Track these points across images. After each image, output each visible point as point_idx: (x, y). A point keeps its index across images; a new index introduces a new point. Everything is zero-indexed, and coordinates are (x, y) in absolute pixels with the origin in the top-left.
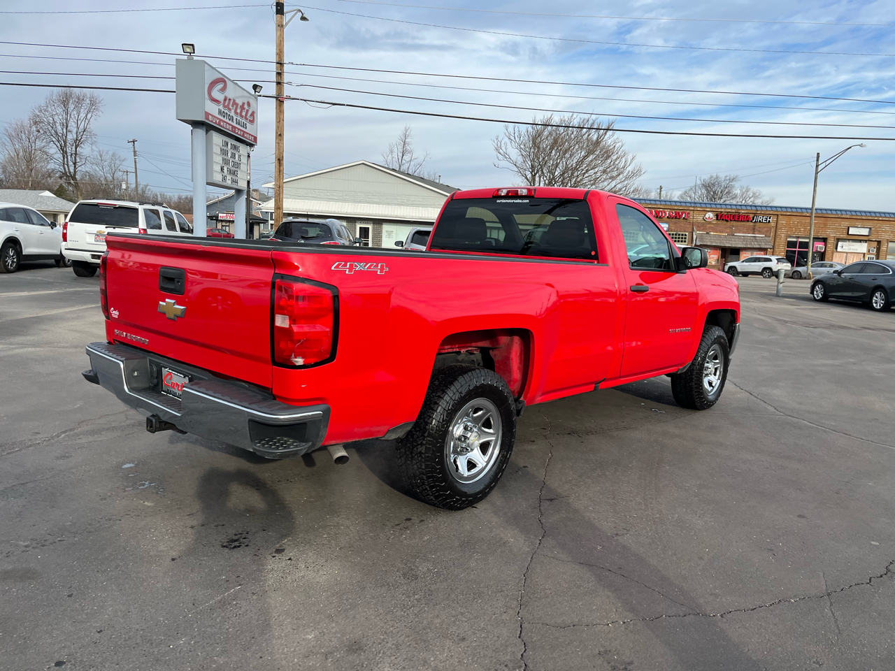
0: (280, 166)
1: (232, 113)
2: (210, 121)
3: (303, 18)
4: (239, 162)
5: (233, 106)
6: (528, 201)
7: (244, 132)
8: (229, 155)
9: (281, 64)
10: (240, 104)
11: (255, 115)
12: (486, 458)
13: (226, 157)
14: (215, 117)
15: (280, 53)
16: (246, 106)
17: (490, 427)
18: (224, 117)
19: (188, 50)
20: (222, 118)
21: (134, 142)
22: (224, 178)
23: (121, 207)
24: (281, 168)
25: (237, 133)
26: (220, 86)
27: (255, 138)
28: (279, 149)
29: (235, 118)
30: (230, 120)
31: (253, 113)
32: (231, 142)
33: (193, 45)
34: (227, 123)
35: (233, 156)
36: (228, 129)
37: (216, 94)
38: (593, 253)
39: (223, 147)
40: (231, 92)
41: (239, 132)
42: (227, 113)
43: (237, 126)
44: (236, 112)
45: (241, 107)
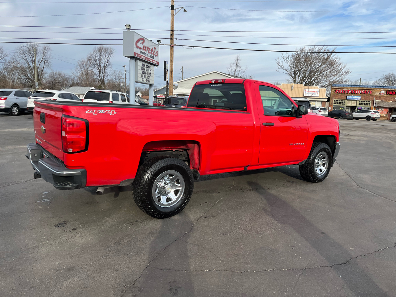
0: (171, 74)
1: (147, 52)
2: (137, 56)
3: (185, 11)
4: (150, 73)
5: (147, 49)
6: (222, 85)
7: (153, 60)
8: (146, 70)
9: (172, 31)
10: (151, 48)
11: (158, 53)
12: (177, 197)
13: (144, 71)
14: (138, 54)
15: (172, 26)
16: (154, 49)
17: (178, 183)
18: (143, 54)
19: (128, 27)
20: (142, 55)
21: (125, 66)
22: (143, 80)
23: (103, 92)
24: (172, 75)
25: (149, 61)
26: (142, 41)
27: (158, 63)
28: (171, 67)
29: (148, 54)
30: (146, 55)
31: (157, 52)
32: (146, 64)
33: (130, 25)
34: (144, 57)
35: (148, 70)
36: (145, 59)
37: (139, 45)
38: (245, 108)
39: (143, 67)
40: (146, 44)
41: (150, 60)
42: (144, 53)
43: (149, 58)
44: (149, 52)
45: (151, 50)
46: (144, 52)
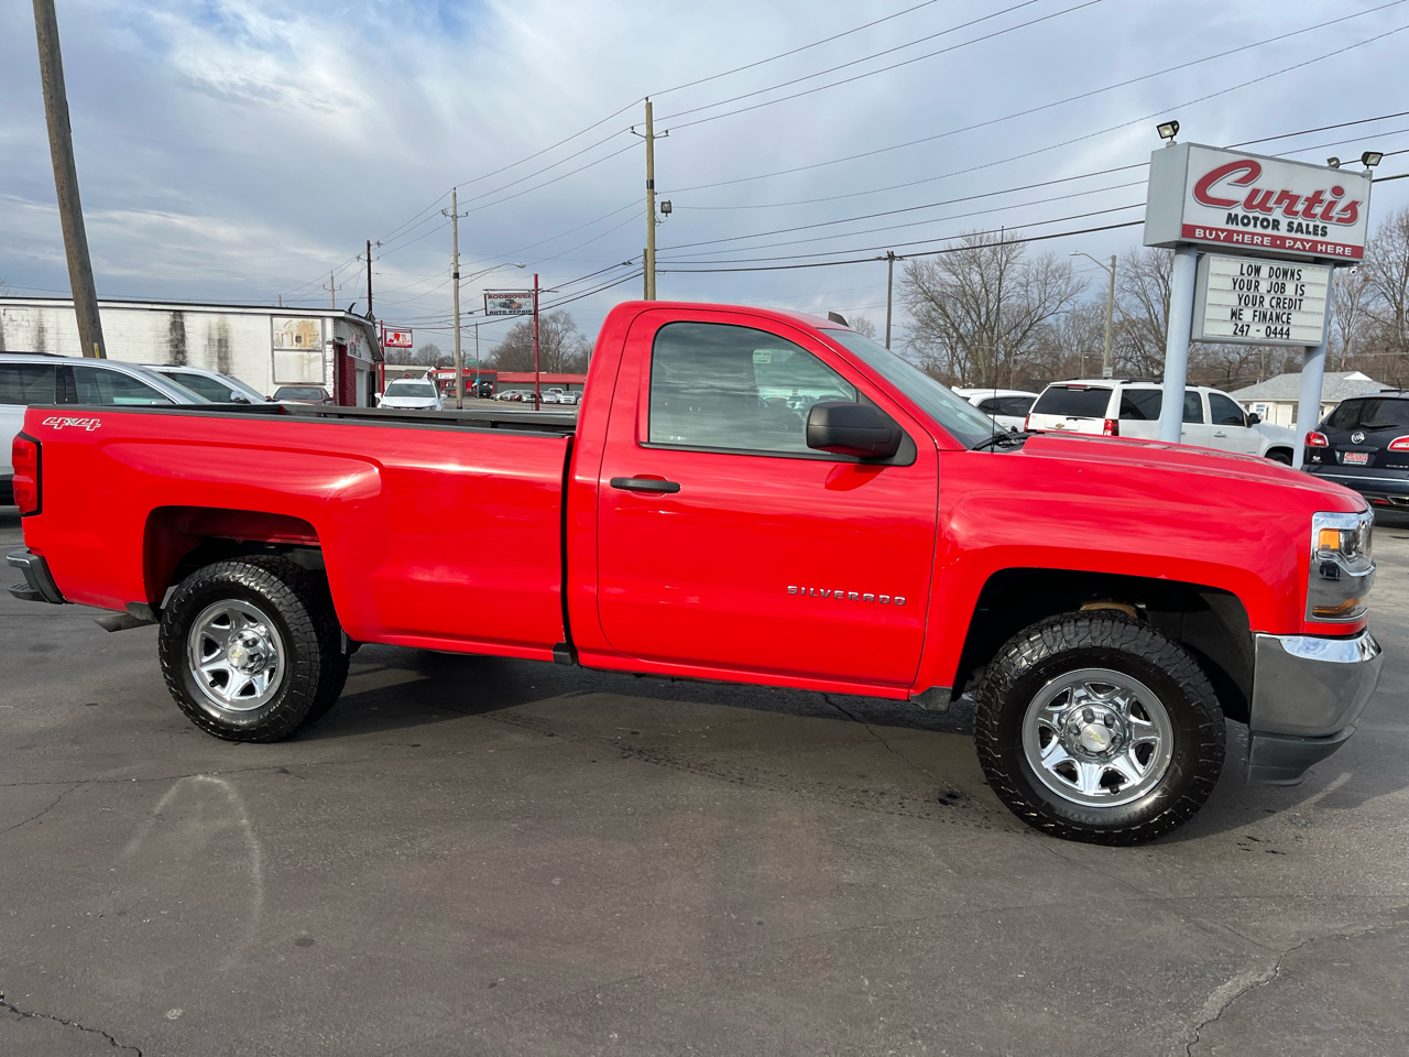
2: (1201, 237)
4: (1296, 297)
5: (1279, 202)
7: (1315, 243)
8: (1264, 287)
10: (1309, 195)
11: (1361, 210)
13: (1250, 293)
14: (1211, 229)
16: (1328, 197)
18: (1246, 225)
19: (1167, 133)
20: (1240, 228)
22: (1243, 330)
23: (1094, 389)
25: (1290, 248)
26: (1240, 174)
27: (1359, 250)
29: (1284, 221)
30: (1265, 227)
31: (1353, 207)
32: (1270, 265)
33: (1174, 123)
34: (1253, 234)
35: (1278, 288)
36: (1258, 244)
37: (1223, 190)
39: (1245, 277)
40: (1269, 181)
41: (1299, 245)
42: (1256, 219)
43: (1293, 235)
44: (1289, 211)
45: (1307, 199)
46: (1251, 215)
